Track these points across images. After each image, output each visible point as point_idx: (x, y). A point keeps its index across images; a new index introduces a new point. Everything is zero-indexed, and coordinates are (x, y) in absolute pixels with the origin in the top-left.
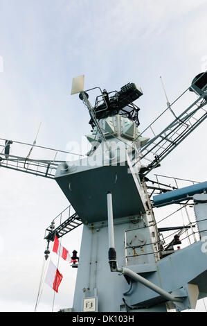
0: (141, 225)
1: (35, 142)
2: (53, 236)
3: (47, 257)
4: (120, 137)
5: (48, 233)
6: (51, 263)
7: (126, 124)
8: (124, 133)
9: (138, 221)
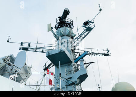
0: (71, 66)
1: (37, 42)
2: (46, 69)
3: (45, 76)
4: (65, 36)
5: (44, 68)
6: (47, 77)
7: (67, 30)
8: (67, 34)
9: (70, 65)
